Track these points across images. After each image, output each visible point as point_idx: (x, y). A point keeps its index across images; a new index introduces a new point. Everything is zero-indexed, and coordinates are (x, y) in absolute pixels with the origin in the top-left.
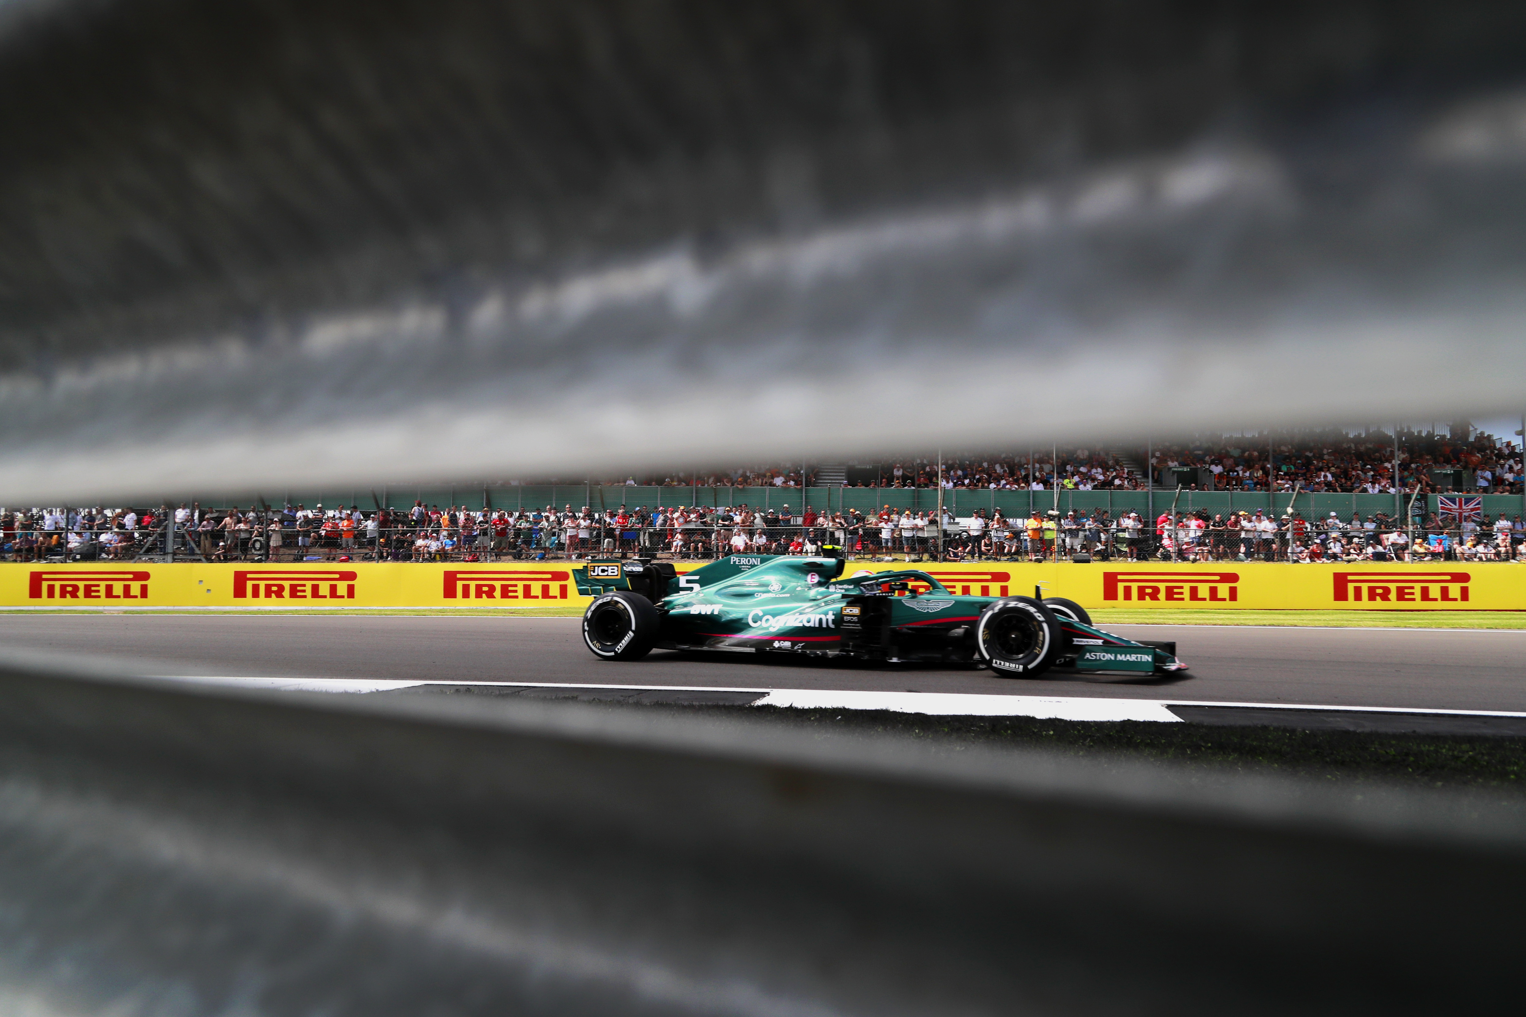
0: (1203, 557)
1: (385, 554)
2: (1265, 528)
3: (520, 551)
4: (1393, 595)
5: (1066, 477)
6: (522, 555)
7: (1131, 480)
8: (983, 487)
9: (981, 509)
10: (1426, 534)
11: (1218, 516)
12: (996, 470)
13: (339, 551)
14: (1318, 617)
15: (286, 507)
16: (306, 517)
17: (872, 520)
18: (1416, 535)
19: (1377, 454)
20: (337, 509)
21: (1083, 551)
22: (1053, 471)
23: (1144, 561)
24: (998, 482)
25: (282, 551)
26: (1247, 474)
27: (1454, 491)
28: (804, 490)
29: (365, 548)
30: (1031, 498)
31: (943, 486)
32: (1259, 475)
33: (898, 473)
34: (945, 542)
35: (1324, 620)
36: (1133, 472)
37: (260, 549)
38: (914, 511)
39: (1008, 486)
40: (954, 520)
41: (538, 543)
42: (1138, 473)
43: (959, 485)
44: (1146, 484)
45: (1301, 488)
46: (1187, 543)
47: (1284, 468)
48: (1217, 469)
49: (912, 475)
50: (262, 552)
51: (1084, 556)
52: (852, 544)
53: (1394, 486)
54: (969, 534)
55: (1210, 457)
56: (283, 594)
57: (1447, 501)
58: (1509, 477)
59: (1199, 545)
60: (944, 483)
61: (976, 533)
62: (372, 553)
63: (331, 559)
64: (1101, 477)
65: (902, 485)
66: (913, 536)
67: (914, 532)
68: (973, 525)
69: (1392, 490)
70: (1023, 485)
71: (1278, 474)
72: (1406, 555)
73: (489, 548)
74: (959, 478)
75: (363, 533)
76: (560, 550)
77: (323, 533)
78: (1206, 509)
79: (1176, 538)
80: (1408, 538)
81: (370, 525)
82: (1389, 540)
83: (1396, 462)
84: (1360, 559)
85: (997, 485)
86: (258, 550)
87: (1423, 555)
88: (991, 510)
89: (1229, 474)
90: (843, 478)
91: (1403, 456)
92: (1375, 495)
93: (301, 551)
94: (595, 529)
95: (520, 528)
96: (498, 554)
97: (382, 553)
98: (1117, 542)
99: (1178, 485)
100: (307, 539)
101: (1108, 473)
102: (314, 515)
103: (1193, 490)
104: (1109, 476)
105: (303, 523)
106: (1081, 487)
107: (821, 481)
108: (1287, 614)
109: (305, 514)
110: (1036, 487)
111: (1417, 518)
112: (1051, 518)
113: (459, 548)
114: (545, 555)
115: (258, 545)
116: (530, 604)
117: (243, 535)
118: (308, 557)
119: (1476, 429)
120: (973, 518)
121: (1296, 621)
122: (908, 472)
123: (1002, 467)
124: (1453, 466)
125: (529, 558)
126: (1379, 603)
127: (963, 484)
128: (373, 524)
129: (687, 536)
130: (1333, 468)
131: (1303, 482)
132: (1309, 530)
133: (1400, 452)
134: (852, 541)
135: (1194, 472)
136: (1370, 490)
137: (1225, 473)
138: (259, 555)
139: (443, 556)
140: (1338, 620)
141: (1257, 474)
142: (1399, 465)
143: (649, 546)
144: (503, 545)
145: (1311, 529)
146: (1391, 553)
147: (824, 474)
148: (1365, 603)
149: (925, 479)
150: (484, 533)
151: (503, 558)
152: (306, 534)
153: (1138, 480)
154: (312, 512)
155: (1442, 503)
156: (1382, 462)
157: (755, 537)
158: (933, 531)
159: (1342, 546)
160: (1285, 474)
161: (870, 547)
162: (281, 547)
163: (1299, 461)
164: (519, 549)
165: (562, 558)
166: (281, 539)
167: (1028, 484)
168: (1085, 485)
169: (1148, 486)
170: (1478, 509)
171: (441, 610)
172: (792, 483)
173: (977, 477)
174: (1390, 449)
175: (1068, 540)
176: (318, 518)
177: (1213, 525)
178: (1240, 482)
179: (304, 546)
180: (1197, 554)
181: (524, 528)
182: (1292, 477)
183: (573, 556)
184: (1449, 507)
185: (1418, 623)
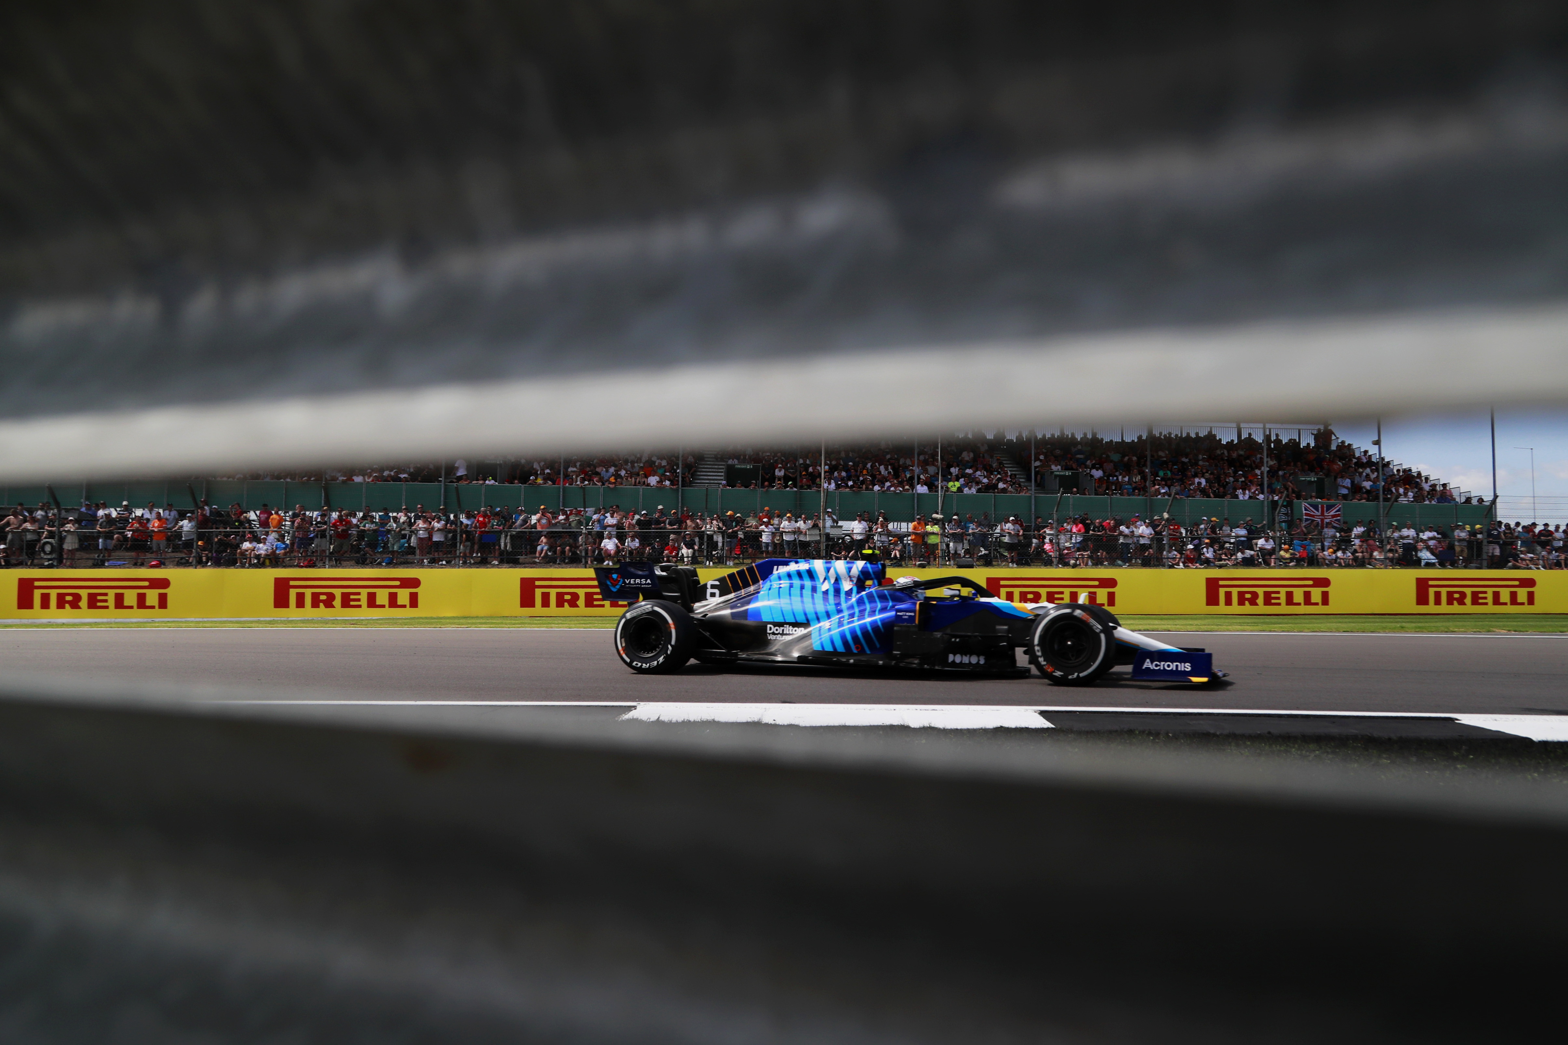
0: (1083, 563)
1: (204, 559)
2: (1142, 533)
3: (364, 555)
4: (1260, 600)
5: (950, 480)
6: (366, 559)
7: (1014, 483)
8: (867, 489)
9: (865, 512)
10: (1292, 540)
11: (1097, 521)
12: (880, 472)
13: (149, 555)
14: (1191, 622)
15: (84, 504)
16: (108, 516)
17: (753, 522)
18: (1283, 541)
19: (1248, 461)
20: (146, 507)
21: (967, 556)
22: (938, 474)
23: (1026, 566)
24: (882, 484)
25: (78, 555)
26: (1126, 479)
27: (1317, 498)
28: (680, 490)
29: (181, 552)
30: (916, 501)
31: (825, 487)
32: (1137, 480)
33: (779, 473)
34: (827, 546)
35: (1196, 625)
36: (1015, 475)
37: (51, 553)
38: (796, 514)
39: (892, 489)
40: (837, 523)
41: (385, 547)
42: (1022, 476)
43: (842, 486)
44: (1029, 488)
45: (1176, 494)
46: (1068, 548)
47: (1161, 473)
48: (1097, 474)
49: (794, 476)
50: (54, 556)
51: (968, 561)
52: (731, 549)
53: (1263, 493)
54: (852, 538)
55: (1091, 461)
56: (80, 604)
57: (1311, 508)
58: (1367, 485)
59: (1079, 550)
60: (826, 485)
61: (859, 537)
62: (189, 557)
63: (139, 564)
64: (985, 481)
65: (784, 486)
66: (795, 540)
67: (796, 536)
68: (856, 528)
69: (1261, 497)
70: (907, 487)
71: (1155, 480)
72: (1273, 561)
73: (327, 552)
74: (842, 479)
75: (178, 535)
76: (410, 554)
77: (129, 534)
78: (1087, 514)
79: (1058, 544)
80: (1275, 544)
81: (186, 525)
82: (1258, 546)
83: (1265, 469)
84: (1231, 564)
85: (882, 488)
86: (49, 554)
87: (1288, 561)
88: (875, 513)
89: (1109, 479)
90: (722, 478)
91: (1271, 463)
92: (1245, 500)
93: (102, 555)
94: (450, 531)
95: (364, 530)
96: (338, 560)
97: (201, 558)
98: (1000, 547)
99: (1060, 489)
100: (109, 541)
101: (992, 476)
102: (119, 514)
103: (1075, 494)
104: (993, 479)
105: (105, 523)
106: (966, 490)
107: (699, 481)
108: (1161, 619)
109: (106, 512)
110: (922, 489)
111: (1284, 524)
112: (936, 522)
113: (292, 551)
114: (393, 559)
115: (48, 548)
116: (375, 613)
117: (29, 537)
118: (111, 562)
119: (1338, 438)
120: (857, 522)
121: (1169, 626)
122: (790, 472)
123: (886, 469)
124: (1317, 474)
125: (374, 564)
126: (1247, 608)
127: (847, 486)
128: (190, 525)
129: (552, 540)
130: (1207, 474)
131: (1178, 488)
132: (1184, 535)
133: (1269, 459)
134: (731, 545)
135: (1075, 476)
136: (1241, 497)
137: (1105, 478)
138: (49, 560)
139: (273, 560)
140: (1209, 625)
141: (1136, 478)
142: (1268, 472)
143: (511, 550)
144: (345, 548)
145: (1186, 534)
146: (1260, 558)
147: (702, 474)
148: (1235, 608)
149: (808, 480)
150: (323, 534)
151: (344, 563)
152: (108, 536)
153: (1022, 484)
154: (116, 510)
155: (1306, 510)
156: (1253, 469)
157: (627, 541)
158: (816, 535)
159: (1215, 551)
160: (1162, 479)
161: (750, 552)
162: (77, 550)
163: (1175, 467)
164: (362, 552)
165: (413, 563)
166: (77, 541)
167: (913, 487)
168: (970, 489)
169: (1031, 490)
170: (1338, 516)
171: (271, 621)
172: (667, 483)
173: (861, 478)
174: (1260, 456)
175: (951, 544)
176: (123, 517)
177: (1093, 530)
178: (1119, 486)
179: (106, 549)
180: (1077, 559)
181: (369, 530)
182: (1167, 482)
183: (425, 561)
184: (1312, 513)
185: (1281, 627)
